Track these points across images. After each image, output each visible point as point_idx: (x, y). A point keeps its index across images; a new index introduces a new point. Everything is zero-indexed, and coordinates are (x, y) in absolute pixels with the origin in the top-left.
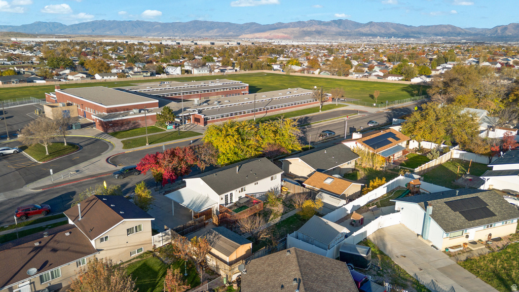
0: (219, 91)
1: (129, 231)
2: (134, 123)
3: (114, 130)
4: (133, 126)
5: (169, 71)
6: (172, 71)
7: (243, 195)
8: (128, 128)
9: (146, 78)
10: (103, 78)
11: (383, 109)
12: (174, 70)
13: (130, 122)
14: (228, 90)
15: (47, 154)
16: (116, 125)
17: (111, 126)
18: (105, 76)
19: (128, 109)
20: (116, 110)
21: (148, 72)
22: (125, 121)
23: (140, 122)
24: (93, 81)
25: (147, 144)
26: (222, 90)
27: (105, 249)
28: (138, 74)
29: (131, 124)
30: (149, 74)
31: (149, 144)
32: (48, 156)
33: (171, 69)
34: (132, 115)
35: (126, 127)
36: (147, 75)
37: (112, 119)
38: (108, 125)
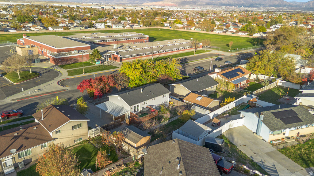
0: (129, 40)
1: (74, 127)
2: (75, 60)
3: (62, 64)
5: (97, 26)
7: (145, 106)
8: (71, 62)
9: (82, 30)
10: (54, 29)
11: (235, 54)
12: (100, 25)
14: (135, 39)
15: (19, 78)
16: (63, 60)
17: (60, 61)
18: (55, 28)
19: (71, 50)
20: (63, 51)
21: (83, 26)
22: (69, 58)
23: (78, 59)
24: (47, 31)
25: (83, 73)
26: (131, 39)
27: (59, 138)
28: (77, 27)
29: (73, 60)
30: (84, 28)
31: (85, 73)
32: (20, 80)
33: (98, 25)
34: (73, 54)
35: (69, 62)
36: (82, 28)
37: (61, 57)
38: (58, 61)
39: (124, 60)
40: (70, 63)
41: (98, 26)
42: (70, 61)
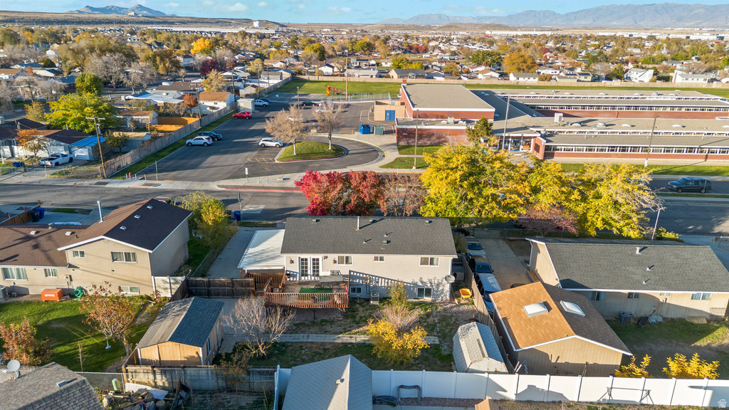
0: (661, 110)
1: (115, 256)
2: (439, 138)
3: (408, 143)
4: (436, 142)
5: (631, 76)
6: (637, 76)
7: (344, 269)
8: (429, 143)
12: (640, 74)
13: (433, 134)
14: (683, 110)
15: (295, 154)
16: (412, 135)
17: (405, 136)
18: (522, 76)
19: (442, 116)
20: (425, 115)
21: (588, 74)
22: (426, 132)
23: (448, 137)
25: (414, 168)
27: (81, 268)
28: (573, 77)
29: (434, 138)
30: (589, 78)
31: (417, 168)
33: (635, 73)
34: (443, 125)
35: (425, 141)
36: (585, 80)
37: (408, 127)
38: (402, 134)
39: (560, 155)
40: (425, 143)
41: (635, 77)
42: (426, 139)
